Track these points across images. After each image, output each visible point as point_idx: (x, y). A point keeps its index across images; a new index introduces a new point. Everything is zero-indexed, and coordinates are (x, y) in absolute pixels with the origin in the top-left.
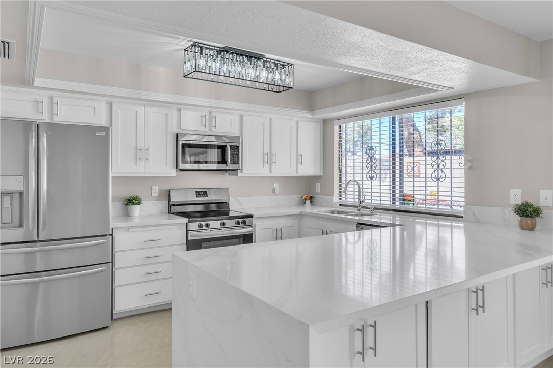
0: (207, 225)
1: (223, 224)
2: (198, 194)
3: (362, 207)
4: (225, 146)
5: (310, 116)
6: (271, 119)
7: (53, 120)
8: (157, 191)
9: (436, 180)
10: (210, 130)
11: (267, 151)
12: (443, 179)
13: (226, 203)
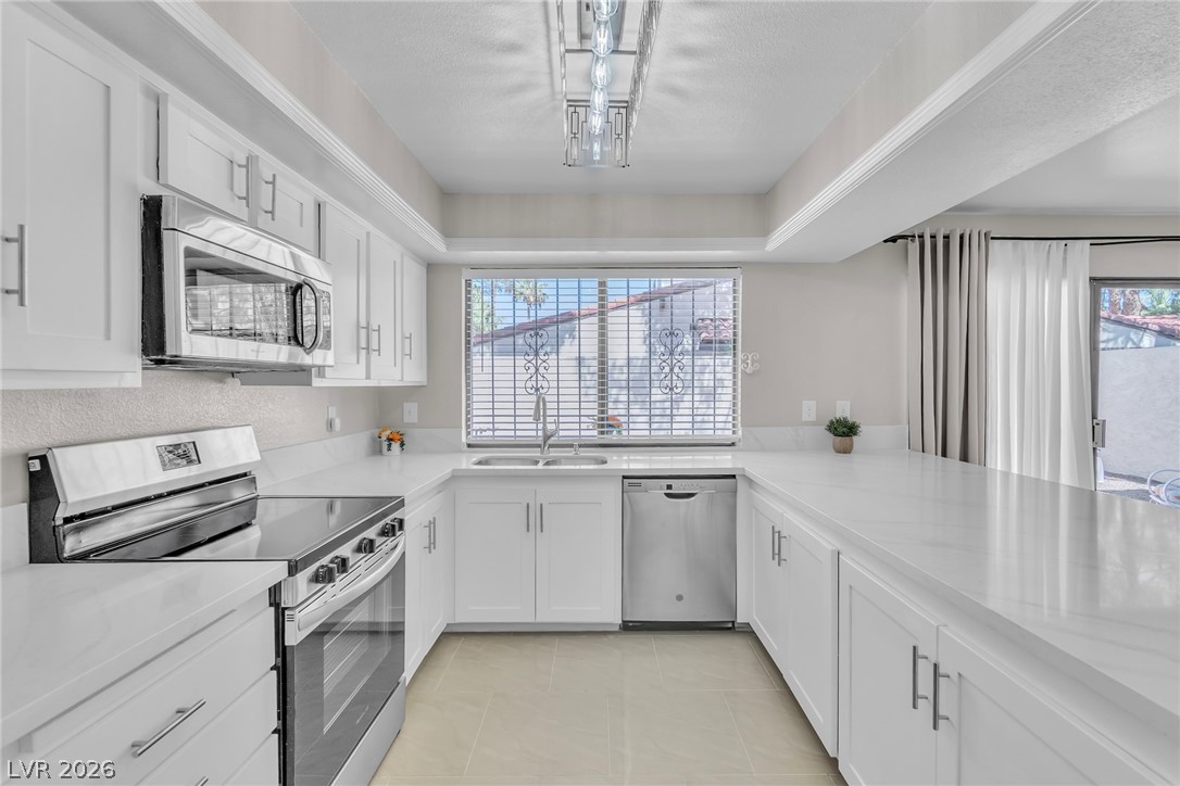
3: (551, 446)
6: (368, 233)
9: (668, 390)
12: (680, 389)
13: (246, 474)
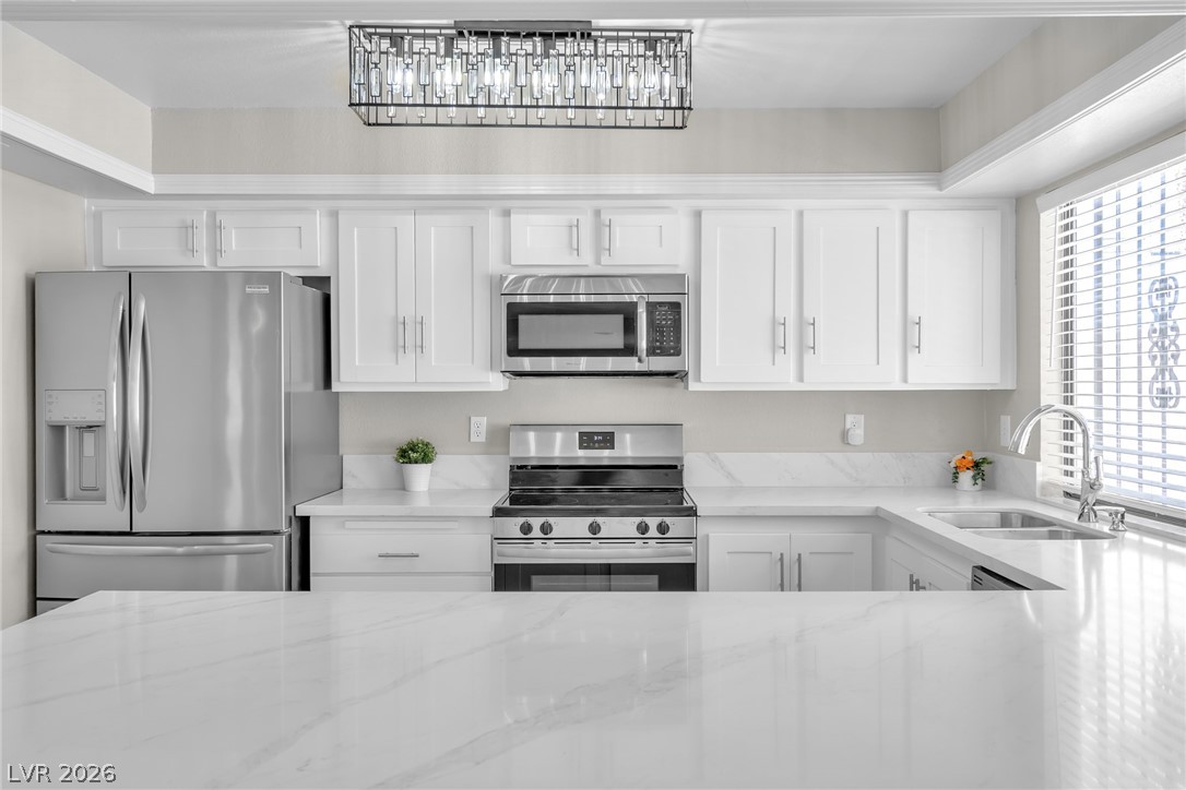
0: (546, 529)
1: (594, 529)
2: (588, 440)
4: (634, 305)
5: (932, 191)
6: (800, 214)
7: (216, 265)
8: (483, 429)
10: (598, 262)
11: (788, 310)
13: (675, 467)
